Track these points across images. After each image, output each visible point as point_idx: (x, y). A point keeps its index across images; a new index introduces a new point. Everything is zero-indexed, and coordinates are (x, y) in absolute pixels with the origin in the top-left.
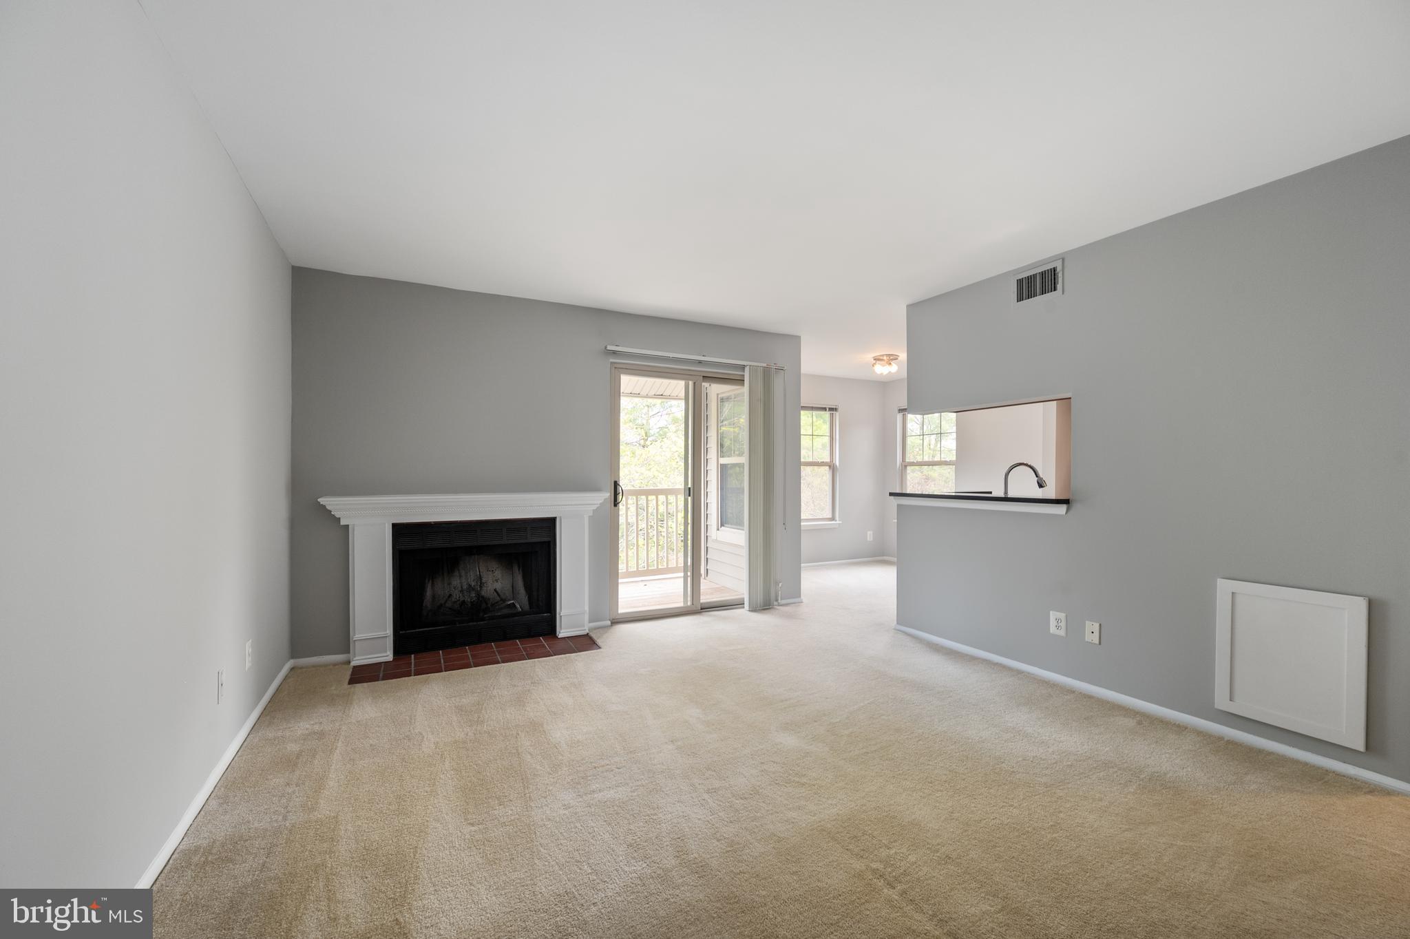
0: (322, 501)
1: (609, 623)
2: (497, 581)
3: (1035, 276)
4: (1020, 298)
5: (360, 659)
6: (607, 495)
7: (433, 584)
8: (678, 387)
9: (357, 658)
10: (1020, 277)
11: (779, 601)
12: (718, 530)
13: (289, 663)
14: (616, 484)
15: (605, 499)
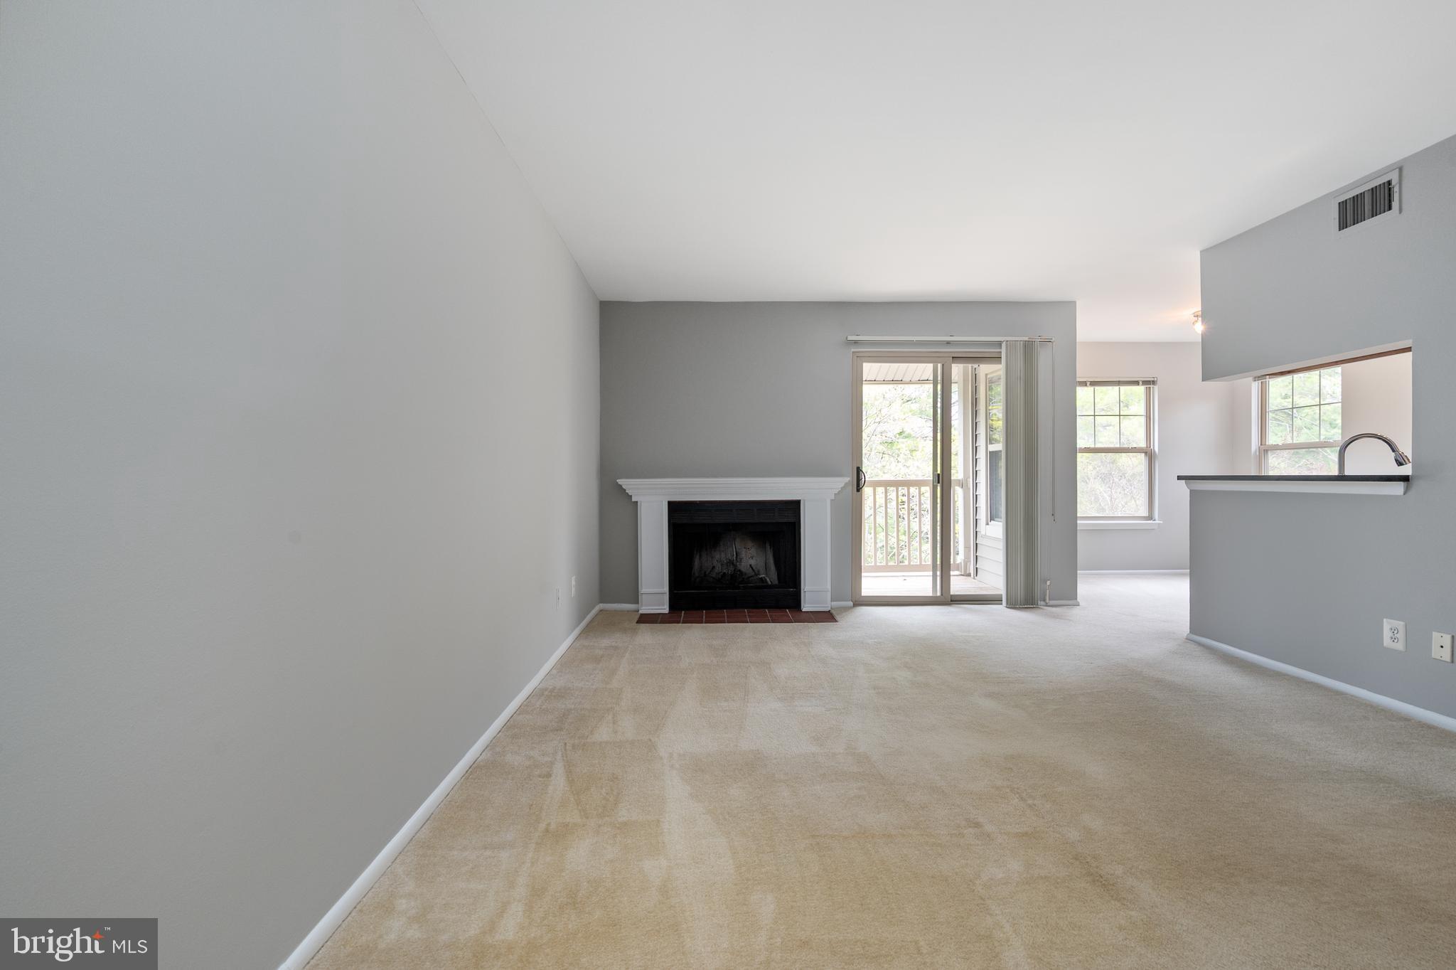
0: (620, 481)
1: (851, 604)
2: (752, 558)
3: (1362, 194)
4: (1343, 225)
5: (645, 609)
6: (847, 479)
7: (700, 556)
8: (926, 370)
9: (643, 608)
10: (1343, 199)
11: (1047, 601)
12: (987, 524)
13: (598, 606)
14: (859, 470)
15: (846, 484)
